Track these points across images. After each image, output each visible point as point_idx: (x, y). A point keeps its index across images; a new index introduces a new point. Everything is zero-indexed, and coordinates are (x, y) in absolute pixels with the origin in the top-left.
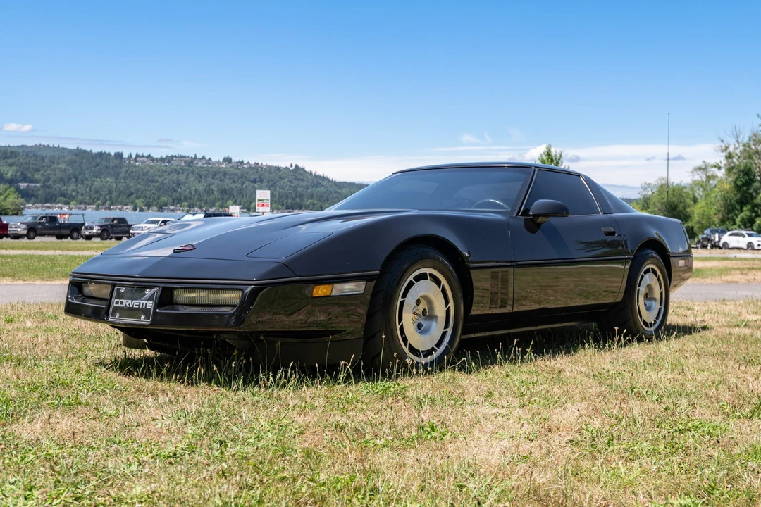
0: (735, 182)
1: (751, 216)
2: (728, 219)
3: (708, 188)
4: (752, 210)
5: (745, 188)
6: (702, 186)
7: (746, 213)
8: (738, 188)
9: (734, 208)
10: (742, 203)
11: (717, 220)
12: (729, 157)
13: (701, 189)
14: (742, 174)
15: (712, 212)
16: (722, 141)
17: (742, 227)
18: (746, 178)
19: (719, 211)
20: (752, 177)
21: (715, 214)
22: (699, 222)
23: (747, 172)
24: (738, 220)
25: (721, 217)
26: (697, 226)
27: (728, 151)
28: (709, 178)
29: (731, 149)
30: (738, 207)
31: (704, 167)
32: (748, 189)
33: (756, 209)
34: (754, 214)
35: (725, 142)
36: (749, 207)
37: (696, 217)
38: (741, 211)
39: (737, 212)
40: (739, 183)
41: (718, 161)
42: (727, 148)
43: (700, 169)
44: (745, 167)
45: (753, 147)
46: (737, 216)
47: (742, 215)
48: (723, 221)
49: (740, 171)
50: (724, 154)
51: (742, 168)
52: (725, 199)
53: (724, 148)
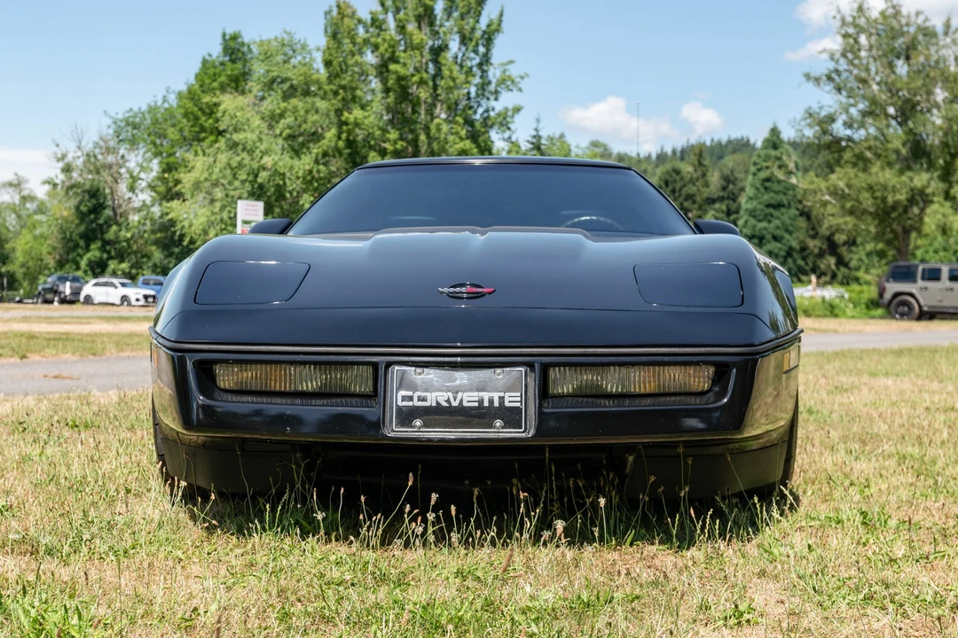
0: (77, 208)
1: (101, 258)
2: (67, 261)
3: (24, 213)
4: (103, 249)
5: (92, 216)
6: (14, 211)
7: (94, 253)
8: (82, 216)
9: (77, 246)
10: (89, 237)
11: (52, 263)
12: (67, 169)
13: (13, 216)
14: (87, 197)
15: (45, 249)
16: (57, 146)
17: (89, 272)
18: (94, 201)
19: (54, 248)
20: (102, 201)
21: (50, 253)
22: (23, 265)
23: (94, 193)
24: (83, 263)
25: (58, 257)
26: (22, 270)
27: (66, 161)
28: (24, 199)
29: (69, 158)
30: (82, 243)
31: (15, 182)
32: (96, 218)
33: (108, 248)
34: (105, 256)
35: (62, 146)
36: (99, 244)
37: (19, 256)
38: (87, 249)
39: (80, 251)
40: (83, 209)
41: (53, 176)
42: (64, 156)
43: (11, 185)
44: (92, 186)
45: (100, 157)
46: (81, 257)
47: (89, 255)
48: (61, 264)
49: (84, 191)
50: (61, 165)
51: (87, 187)
52: (62, 230)
53: (60, 156)
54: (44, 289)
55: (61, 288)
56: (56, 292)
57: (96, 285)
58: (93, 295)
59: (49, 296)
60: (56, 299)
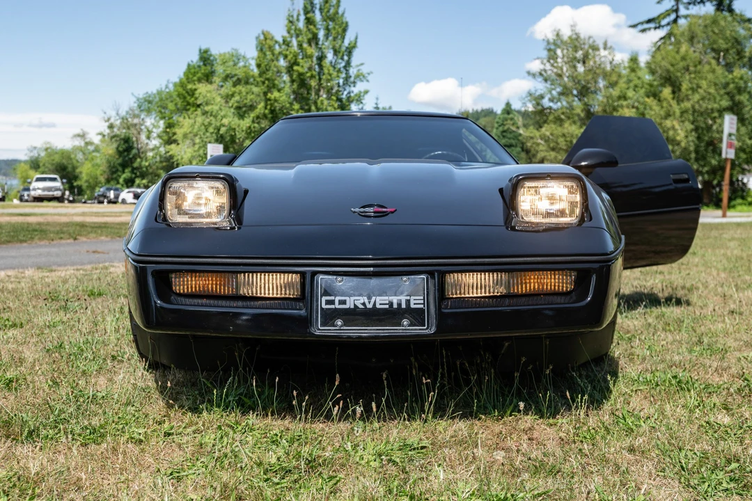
0: (117, 148)
1: (131, 177)
2: (112, 179)
3: (87, 152)
4: (132, 172)
5: (126, 154)
6: (81, 151)
7: (127, 174)
8: (120, 153)
9: (117, 170)
10: (124, 166)
11: (102, 179)
12: (111, 127)
13: (81, 153)
14: (122, 142)
15: (99, 172)
16: (105, 113)
17: (125, 186)
18: (126, 145)
19: (104, 172)
20: (131, 145)
21: (102, 175)
22: (87, 181)
23: (127, 140)
24: (121, 180)
25: (106, 177)
26: (86, 184)
27: (110, 122)
28: (87, 144)
29: (112, 120)
30: (120, 169)
31: (81, 134)
32: (128, 155)
33: (135, 171)
34: (134, 176)
35: (108, 113)
36: (130, 169)
37: (84, 177)
38: (124, 172)
39: (120, 174)
40: (121, 149)
41: (102, 130)
42: (109, 119)
43: (79, 135)
44: (125, 136)
45: (130, 120)
46: (120, 176)
47: (124, 176)
48: (108, 181)
49: (121, 139)
50: (107, 124)
51: (123, 136)
52: (109, 162)
53: (106, 119)
54: (98, 195)
55: (108, 195)
56: (105, 197)
57: (128, 192)
58: (126, 199)
59: (101, 199)
60: (106, 200)
